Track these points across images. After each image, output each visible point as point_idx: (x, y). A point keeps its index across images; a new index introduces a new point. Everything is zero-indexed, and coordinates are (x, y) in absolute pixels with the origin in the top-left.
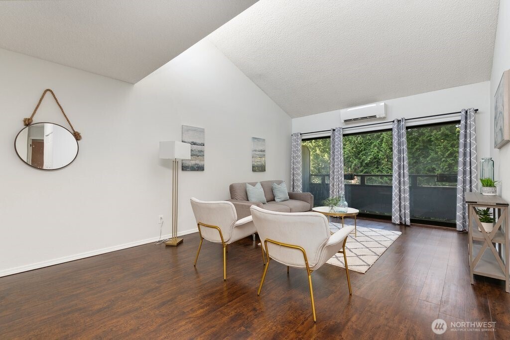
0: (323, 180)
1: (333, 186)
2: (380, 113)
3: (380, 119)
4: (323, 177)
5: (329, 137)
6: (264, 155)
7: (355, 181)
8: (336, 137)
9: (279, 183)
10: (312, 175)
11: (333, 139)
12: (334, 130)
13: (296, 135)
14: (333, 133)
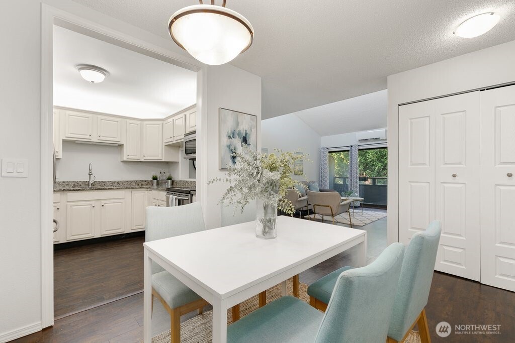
0: (345, 181)
1: (351, 185)
2: (382, 137)
3: (383, 140)
4: (345, 179)
5: (348, 151)
6: (302, 164)
7: (369, 182)
8: (353, 151)
9: (313, 182)
10: (336, 177)
11: (351, 153)
12: (352, 146)
13: (324, 149)
14: (351, 148)
